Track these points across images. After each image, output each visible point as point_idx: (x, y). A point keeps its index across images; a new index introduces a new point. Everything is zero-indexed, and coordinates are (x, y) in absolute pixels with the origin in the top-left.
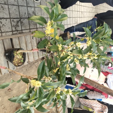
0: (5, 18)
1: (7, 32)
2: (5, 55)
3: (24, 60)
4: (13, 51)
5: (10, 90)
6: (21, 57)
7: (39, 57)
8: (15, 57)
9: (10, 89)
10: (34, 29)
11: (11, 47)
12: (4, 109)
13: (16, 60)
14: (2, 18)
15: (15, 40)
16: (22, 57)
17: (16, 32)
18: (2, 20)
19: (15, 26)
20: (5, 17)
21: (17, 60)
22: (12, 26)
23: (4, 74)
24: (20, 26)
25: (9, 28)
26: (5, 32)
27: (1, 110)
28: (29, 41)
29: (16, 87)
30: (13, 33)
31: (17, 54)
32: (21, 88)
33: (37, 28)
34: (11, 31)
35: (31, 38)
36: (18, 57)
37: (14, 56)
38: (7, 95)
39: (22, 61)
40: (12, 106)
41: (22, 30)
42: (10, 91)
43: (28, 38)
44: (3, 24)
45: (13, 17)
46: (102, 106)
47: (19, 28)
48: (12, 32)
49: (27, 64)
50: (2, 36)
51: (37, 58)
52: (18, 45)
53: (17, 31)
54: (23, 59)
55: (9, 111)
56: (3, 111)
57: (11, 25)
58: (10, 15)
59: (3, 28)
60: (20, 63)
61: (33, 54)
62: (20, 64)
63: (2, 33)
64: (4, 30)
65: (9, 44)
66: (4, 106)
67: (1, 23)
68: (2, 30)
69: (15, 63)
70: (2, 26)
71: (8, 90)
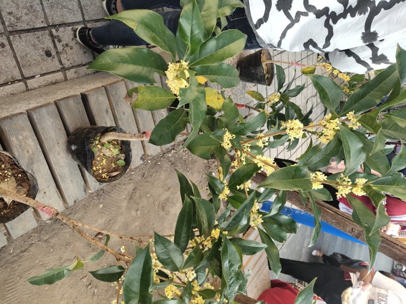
0: (69, 25)
1: (79, 66)
3: (128, 160)
4: (89, 139)
5: (100, 236)
6: (116, 152)
8: (97, 154)
9: (99, 234)
12: (90, 287)
14: (60, 25)
15: (97, 98)
16: (120, 150)
18: (61, 29)
20: (70, 21)
21: (104, 161)
25: (85, 53)
26: (73, 67)
27: (82, 290)
29: (116, 227)
31: (103, 145)
32: (133, 226)
36: (108, 153)
39: (122, 162)
42: (101, 238)
44: (65, 43)
45: (95, 18)
50: (66, 79)
52: (107, 111)
54: (122, 156)
55: (105, 288)
56: (87, 293)
58: (84, 11)
59: (65, 56)
60: (115, 170)
62: (115, 174)
63: (64, 69)
64: (70, 62)
65: (79, 111)
66: (88, 280)
67: (60, 41)
68: (63, 61)
69: (101, 172)
70: (63, 49)
71: (96, 236)
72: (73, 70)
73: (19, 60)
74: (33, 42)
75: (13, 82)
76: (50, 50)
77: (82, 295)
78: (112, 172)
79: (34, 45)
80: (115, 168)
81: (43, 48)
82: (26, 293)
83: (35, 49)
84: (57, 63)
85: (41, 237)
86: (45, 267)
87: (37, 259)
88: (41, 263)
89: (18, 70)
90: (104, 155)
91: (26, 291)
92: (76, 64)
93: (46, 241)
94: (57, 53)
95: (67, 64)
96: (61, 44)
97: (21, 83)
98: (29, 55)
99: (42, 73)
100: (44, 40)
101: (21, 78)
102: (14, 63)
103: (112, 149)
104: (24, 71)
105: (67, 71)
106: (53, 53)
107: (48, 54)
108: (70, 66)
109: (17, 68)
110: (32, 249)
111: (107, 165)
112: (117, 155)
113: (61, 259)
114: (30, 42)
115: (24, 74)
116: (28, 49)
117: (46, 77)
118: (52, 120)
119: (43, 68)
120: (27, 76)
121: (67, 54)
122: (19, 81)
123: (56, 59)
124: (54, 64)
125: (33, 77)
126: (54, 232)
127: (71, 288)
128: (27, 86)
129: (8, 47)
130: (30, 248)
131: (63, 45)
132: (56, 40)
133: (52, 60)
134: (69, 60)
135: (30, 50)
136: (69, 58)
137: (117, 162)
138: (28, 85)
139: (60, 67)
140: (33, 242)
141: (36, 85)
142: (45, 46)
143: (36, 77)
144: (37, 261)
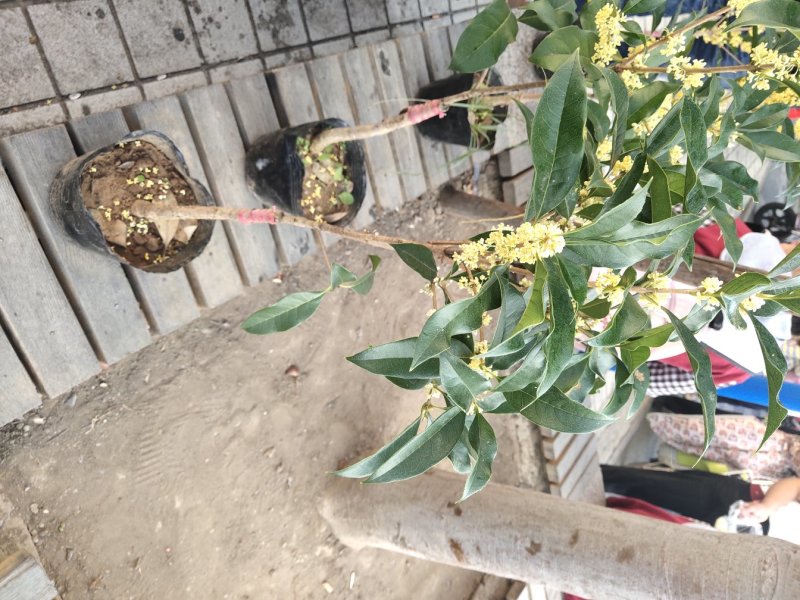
1: (231, 61)
2: (250, 172)
3: (358, 194)
4: (294, 138)
5: (294, 373)
6: (337, 174)
7: (427, 177)
8: (307, 174)
9: (293, 367)
10: (373, 30)
11: (276, 126)
12: (280, 469)
13: (312, 195)
15: (292, 82)
16: (345, 173)
17: (281, 57)
19: (272, 20)
21: (318, 190)
22: (257, 21)
23: (261, 279)
24: (297, 20)
25: (242, 36)
26: (222, 63)
27: (267, 474)
28: (368, 87)
29: (322, 358)
30: (264, 63)
31: (314, 157)
33: (391, 26)
34: (254, 51)
35: (374, 67)
36: (324, 178)
37: (300, 170)
38: (284, 399)
39: (347, 197)
40: (317, 454)
41: (310, 44)
42: (295, 378)
43: (358, 66)
44: (205, 15)
46: (790, 445)
47: (295, 35)
48: (257, 61)
49: (371, 220)
51: (418, 187)
52: (309, 110)
53: (287, 49)
54: (349, 185)
55: (306, 477)
56: (275, 481)
57: (251, 18)
59: (208, 40)
60: (337, 209)
61: (396, 161)
62: (337, 217)
63: (206, 67)
64: (217, 52)
65: (263, 104)
66: (276, 455)
67: (198, 11)
68: (206, 51)
69: (312, 210)
70: (204, 27)
71: (287, 372)
72: (222, 70)
73: (129, 43)
74: (151, 11)
75: (119, 86)
76: (181, 27)
77: (266, 483)
78: (332, 213)
79: (154, 17)
80: (336, 206)
81: (170, 24)
82: (173, 463)
83: (156, 24)
84: (195, 54)
85: (196, 358)
86: (204, 417)
87: (189, 400)
88: (197, 409)
89: (127, 64)
90: (317, 178)
91: (173, 460)
92: (226, 57)
93: (204, 368)
94: (195, 34)
95: (212, 57)
96: (201, 16)
97: (134, 89)
98: (145, 36)
99: (170, 70)
100: (171, 7)
101: (132, 79)
102: (121, 49)
103: (330, 169)
104: (138, 65)
105: (212, 71)
106: (188, 34)
107: (179, 35)
108: (218, 60)
109: (126, 59)
110: (182, 379)
111: (323, 199)
112: (339, 182)
113: (229, 406)
114: (147, 10)
115: (139, 71)
116: (144, 23)
117: (176, 79)
118: (219, 115)
119: (171, 61)
120: (143, 74)
121: (210, 36)
122: (130, 84)
123: (192, 46)
124: (188, 56)
125: (153, 78)
126: (216, 353)
127: (249, 466)
128: (144, 95)
129: (109, 17)
130: (178, 378)
131: (203, 20)
132: (191, 9)
133: (186, 47)
134: (214, 49)
135: (146, 24)
136: (214, 45)
137: (340, 196)
138: (146, 92)
139: (198, 61)
140: (183, 367)
141: (158, 94)
142: (173, 20)
143: (160, 78)
144: (191, 405)
